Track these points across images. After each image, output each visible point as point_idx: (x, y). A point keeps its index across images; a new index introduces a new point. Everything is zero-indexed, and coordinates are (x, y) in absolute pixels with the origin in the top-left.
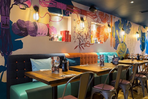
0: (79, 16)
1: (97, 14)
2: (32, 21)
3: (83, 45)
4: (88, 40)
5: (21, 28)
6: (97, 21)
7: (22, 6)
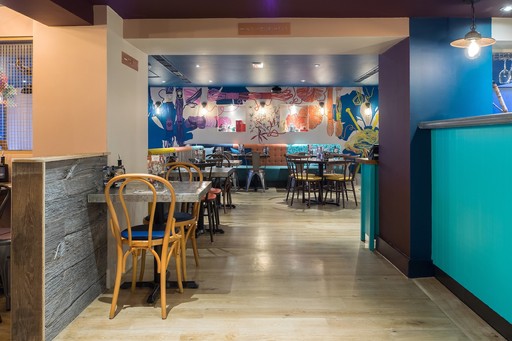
0: (258, 102)
1: (293, 92)
2: (201, 115)
3: (265, 135)
4: (275, 128)
5: (191, 123)
6: (294, 102)
7: (192, 105)
